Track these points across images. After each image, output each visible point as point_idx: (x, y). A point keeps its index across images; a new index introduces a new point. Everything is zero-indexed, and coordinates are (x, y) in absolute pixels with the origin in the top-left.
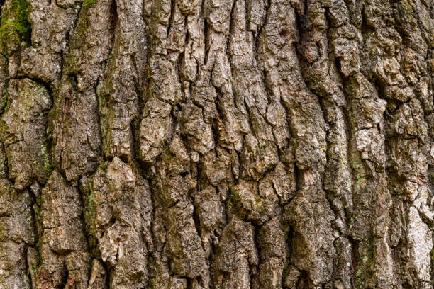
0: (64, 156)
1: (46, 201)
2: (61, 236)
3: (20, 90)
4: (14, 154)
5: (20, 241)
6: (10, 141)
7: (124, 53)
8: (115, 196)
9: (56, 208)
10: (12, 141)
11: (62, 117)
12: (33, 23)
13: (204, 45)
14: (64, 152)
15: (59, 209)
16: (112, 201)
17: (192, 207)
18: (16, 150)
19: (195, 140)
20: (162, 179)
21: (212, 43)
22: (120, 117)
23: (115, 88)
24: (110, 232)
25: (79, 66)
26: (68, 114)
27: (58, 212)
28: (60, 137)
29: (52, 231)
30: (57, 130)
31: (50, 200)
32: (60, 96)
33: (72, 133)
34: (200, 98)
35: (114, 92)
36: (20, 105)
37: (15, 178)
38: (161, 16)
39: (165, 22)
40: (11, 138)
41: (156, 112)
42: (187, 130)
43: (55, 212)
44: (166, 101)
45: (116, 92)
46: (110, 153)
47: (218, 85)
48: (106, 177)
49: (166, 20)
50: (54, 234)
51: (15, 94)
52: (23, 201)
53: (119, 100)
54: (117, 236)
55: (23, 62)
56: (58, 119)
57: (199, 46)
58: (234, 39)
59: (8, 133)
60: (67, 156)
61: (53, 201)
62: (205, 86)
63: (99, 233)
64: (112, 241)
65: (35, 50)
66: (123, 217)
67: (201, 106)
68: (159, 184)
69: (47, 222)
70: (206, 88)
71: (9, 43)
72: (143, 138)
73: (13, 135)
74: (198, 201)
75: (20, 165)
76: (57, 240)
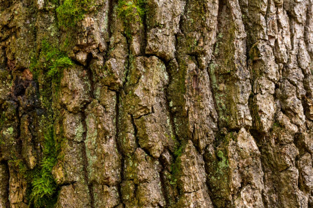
0: (197, 127)
1: (185, 168)
2: (200, 199)
3: (149, 66)
4: (149, 125)
5: (156, 205)
6: (141, 113)
7: (239, 37)
8: (247, 162)
9: (194, 174)
10: (143, 113)
11: (192, 92)
12: (156, 6)
13: (289, 33)
14: (197, 124)
15: (197, 175)
16: (243, 167)
17: (297, 171)
18: (150, 121)
19: (292, 114)
20: (273, 147)
21: (295, 32)
22: (242, 92)
23: (237, 67)
24: (243, 195)
25: (202, 47)
26: (198, 89)
27: (196, 178)
28: (192, 109)
29: (192, 195)
30: (188, 103)
31: (188, 166)
32: (187, 73)
33: (203, 106)
34: (294, 78)
35: (236, 71)
36: (149, 80)
37: (152, 147)
38: (262, 6)
39: (264, 12)
40: (142, 111)
41: (266, 89)
42: (288, 105)
43: (193, 177)
44: (271, 80)
45: (238, 71)
46: (237, 124)
47: (304, 68)
48: (237, 146)
49: (265, 10)
50: (193, 197)
51: (144, 70)
52: (156, 168)
53: (241, 78)
54: (250, 198)
55: (150, 41)
56: (188, 94)
57: (287, 35)
58: (309, 29)
59: (140, 105)
60: (201, 127)
61: (191, 168)
62: (295, 68)
63: (231, 196)
64: (245, 203)
65: (160, 31)
66: (253, 181)
67: (295, 85)
68: (269, 152)
69: (188, 187)
70: (296, 70)
71: (134, 23)
72: (261, 111)
73: (145, 107)
74: (301, 166)
75: (156, 135)
76: (197, 203)
